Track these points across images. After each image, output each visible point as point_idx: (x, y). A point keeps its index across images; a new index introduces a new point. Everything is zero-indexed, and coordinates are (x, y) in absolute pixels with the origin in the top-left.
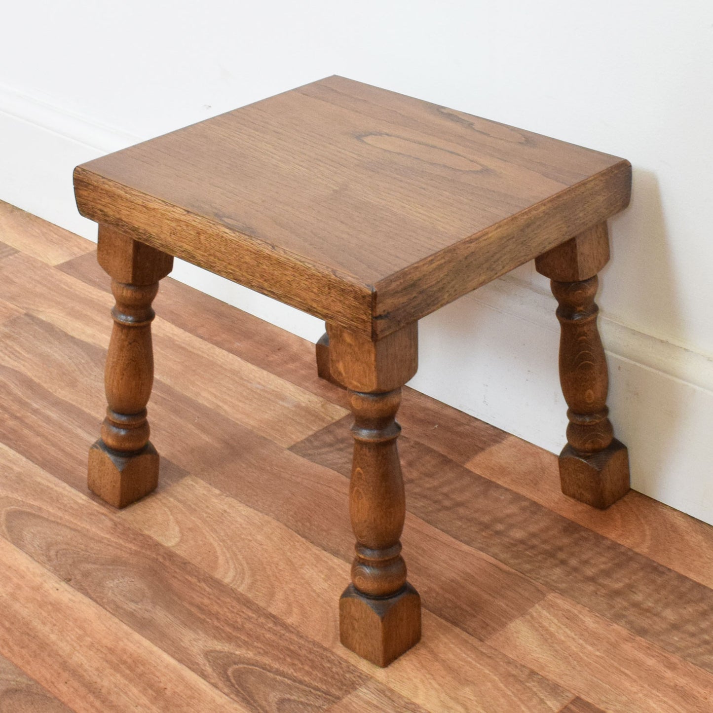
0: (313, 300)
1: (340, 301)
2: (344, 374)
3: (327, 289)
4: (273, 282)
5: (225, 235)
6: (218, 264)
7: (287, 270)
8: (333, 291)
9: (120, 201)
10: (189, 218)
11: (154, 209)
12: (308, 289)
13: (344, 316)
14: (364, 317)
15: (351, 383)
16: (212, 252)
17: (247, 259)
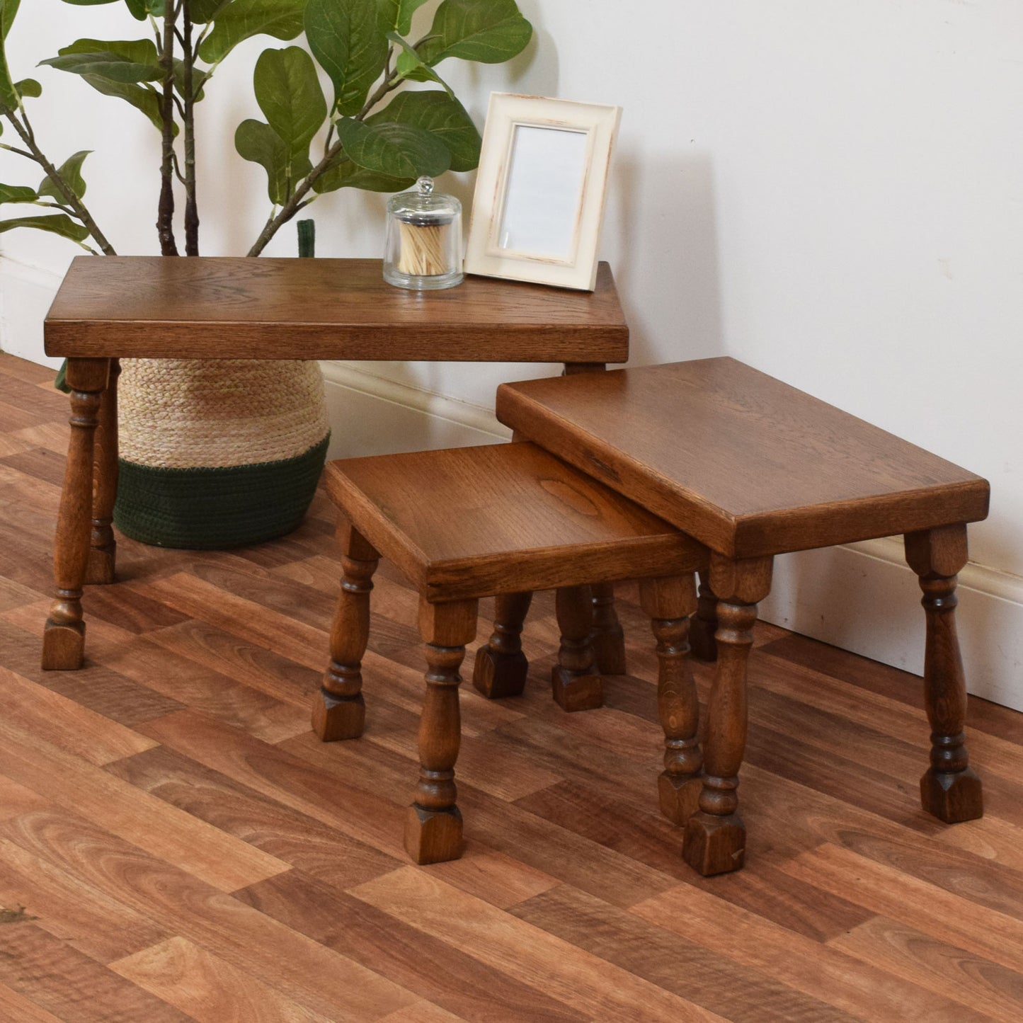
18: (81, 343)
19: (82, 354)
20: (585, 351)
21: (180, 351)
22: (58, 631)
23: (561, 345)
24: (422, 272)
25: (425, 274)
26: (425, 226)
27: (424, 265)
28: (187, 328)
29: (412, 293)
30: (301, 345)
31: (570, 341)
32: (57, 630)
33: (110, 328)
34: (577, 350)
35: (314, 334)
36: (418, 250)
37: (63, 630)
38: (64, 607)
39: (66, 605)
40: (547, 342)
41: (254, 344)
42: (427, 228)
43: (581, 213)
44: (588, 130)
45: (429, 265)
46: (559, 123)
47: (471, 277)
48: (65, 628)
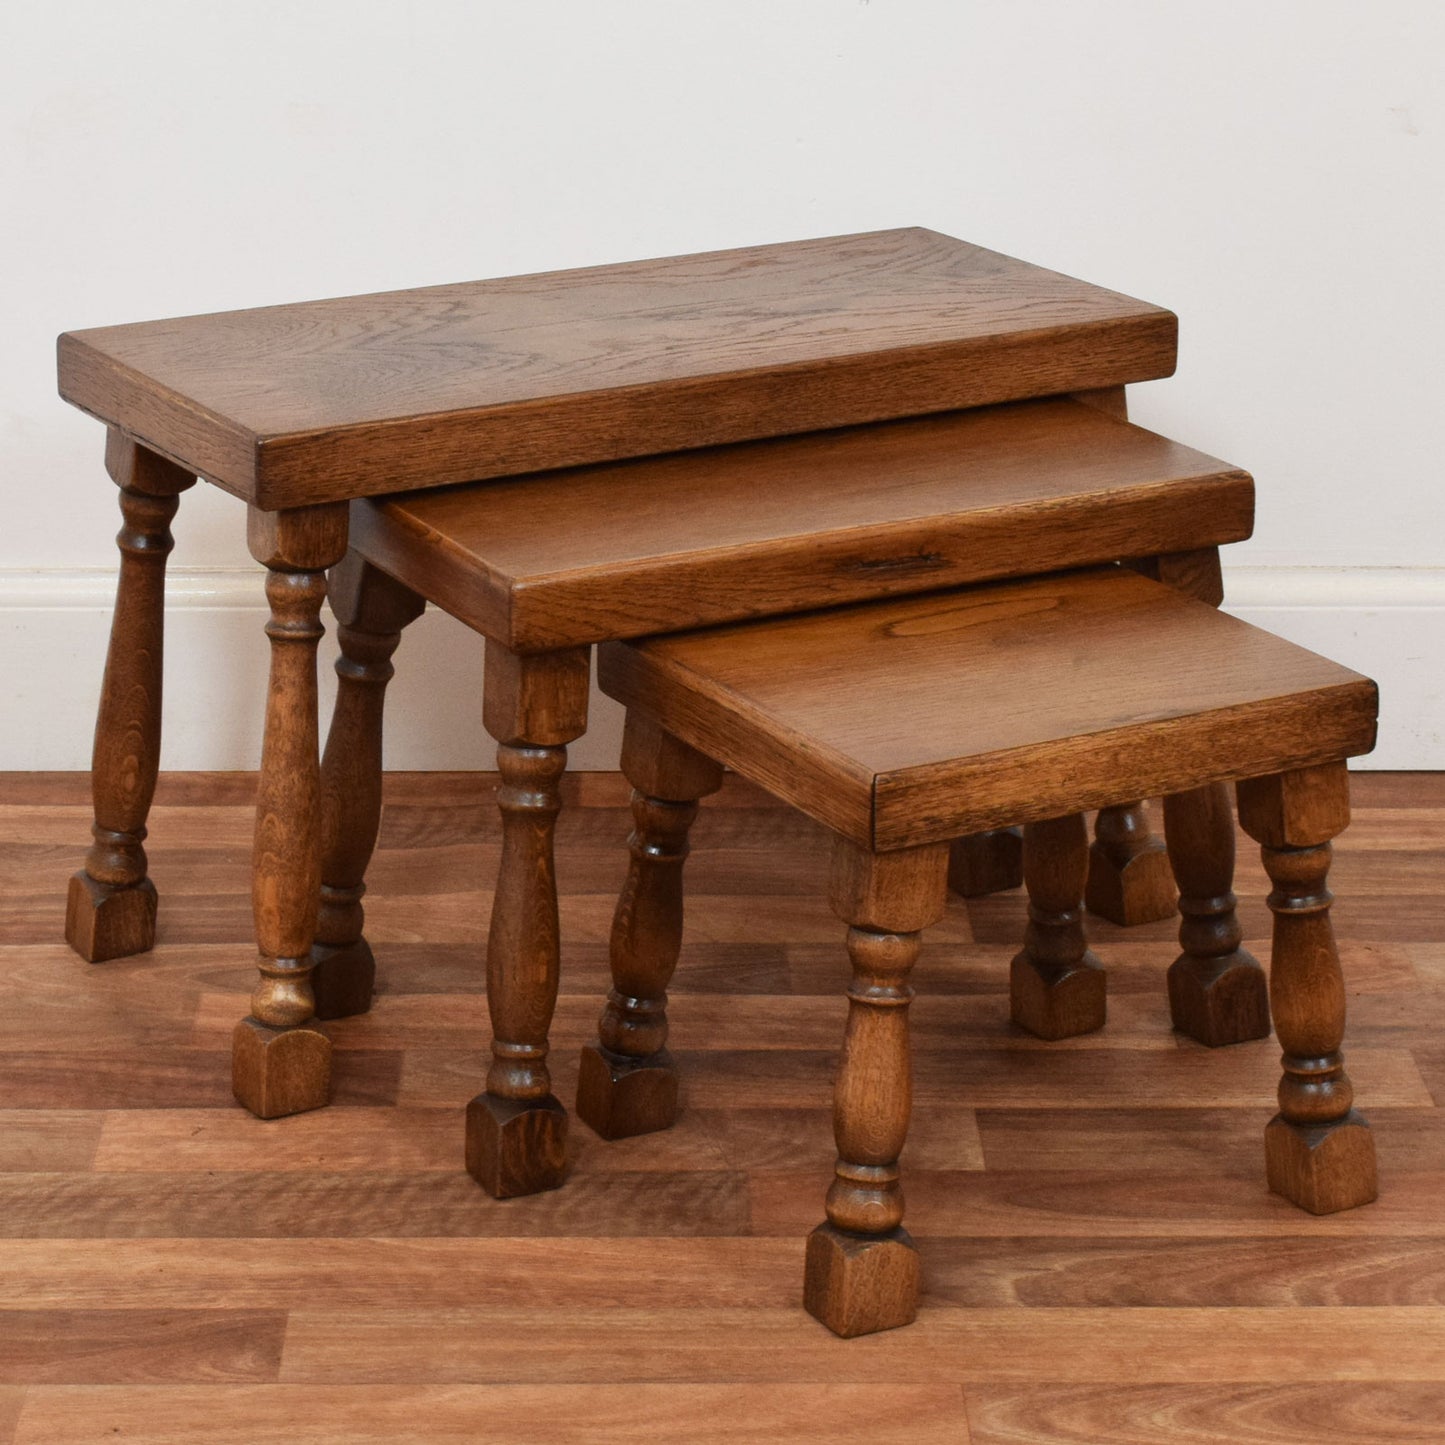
3: (1315, 718)
6: (1144, 782)
8: (1324, 716)
13: (1336, 742)
14: (1366, 725)
17: (1197, 745)
18: (323, 476)
19: (323, 496)
20: (1117, 364)
21: (493, 464)
22: (291, 1040)
23: (1083, 360)
28: (505, 417)
30: (690, 422)
31: (1097, 350)
32: (287, 1037)
33: (375, 438)
34: (1107, 365)
35: (712, 398)
37: (299, 1035)
38: (286, 990)
39: (291, 987)
40: (1062, 357)
41: (615, 432)
48: (301, 1031)
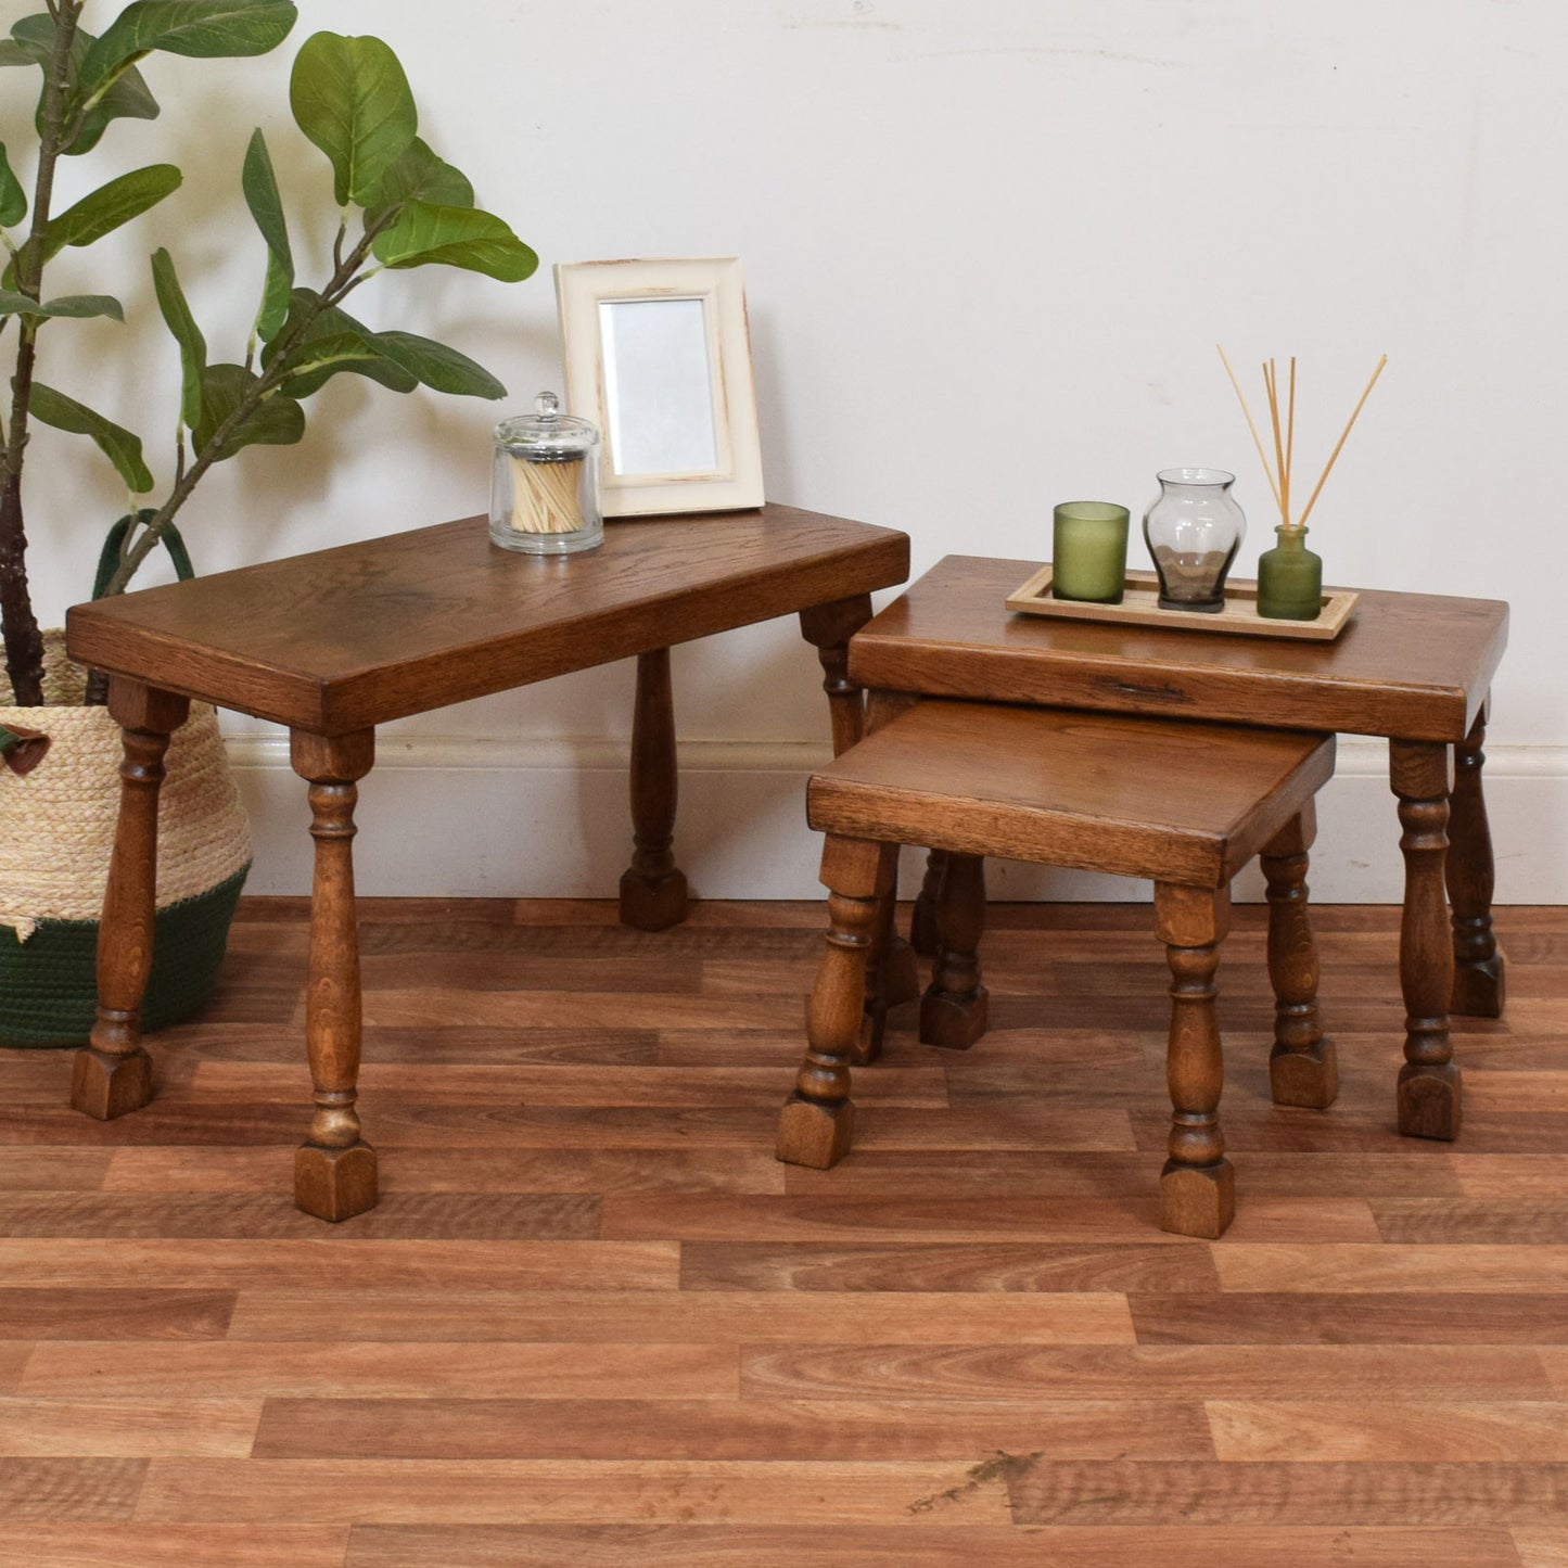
0: (1146, 860)
1: (1182, 855)
2: (1173, 933)
3: (1166, 846)
4: (1095, 852)
5: (1033, 815)
6: (1020, 848)
7: (1116, 836)
8: (1174, 846)
9: (880, 803)
10: (984, 805)
11: (933, 803)
12: (1144, 850)
13: (1186, 869)
14: (1212, 865)
15: (1182, 940)
16: (1013, 835)
17: (1063, 834)
22: (351, 1157)
24: (543, 528)
25: (546, 530)
26: (545, 462)
27: (545, 518)
29: (552, 558)
32: (348, 1156)
36: (538, 497)
37: (355, 1153)
42: (548, 466)
43: (726, 406)
44: (705, 293)
45: (552, 517)
46: (665, 291)
47: (611, 522)
